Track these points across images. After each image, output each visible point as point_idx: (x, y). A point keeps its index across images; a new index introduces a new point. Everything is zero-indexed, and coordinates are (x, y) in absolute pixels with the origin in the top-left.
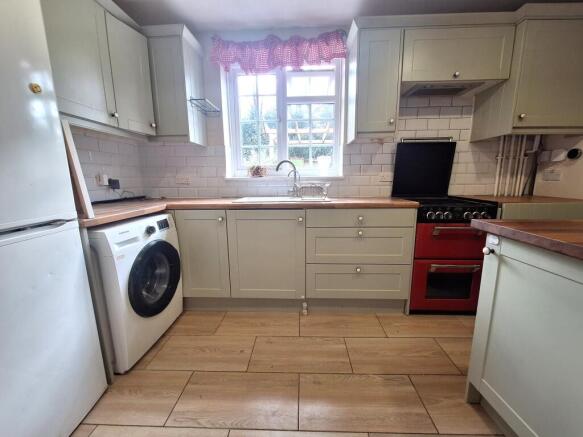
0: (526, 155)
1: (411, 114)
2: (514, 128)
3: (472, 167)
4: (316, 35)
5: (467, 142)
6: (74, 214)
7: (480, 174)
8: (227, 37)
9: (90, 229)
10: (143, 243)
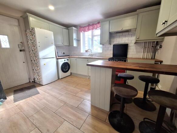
0: (152, 47)
1: (117, 37)
2: (136, 41)
3: (135, 50)
4: (97, 23)
5: (133, 44)
6: (55, 57)
7: (137, 52)
8: (81, 26)
9: (57, 59)
10: (64, 62)
